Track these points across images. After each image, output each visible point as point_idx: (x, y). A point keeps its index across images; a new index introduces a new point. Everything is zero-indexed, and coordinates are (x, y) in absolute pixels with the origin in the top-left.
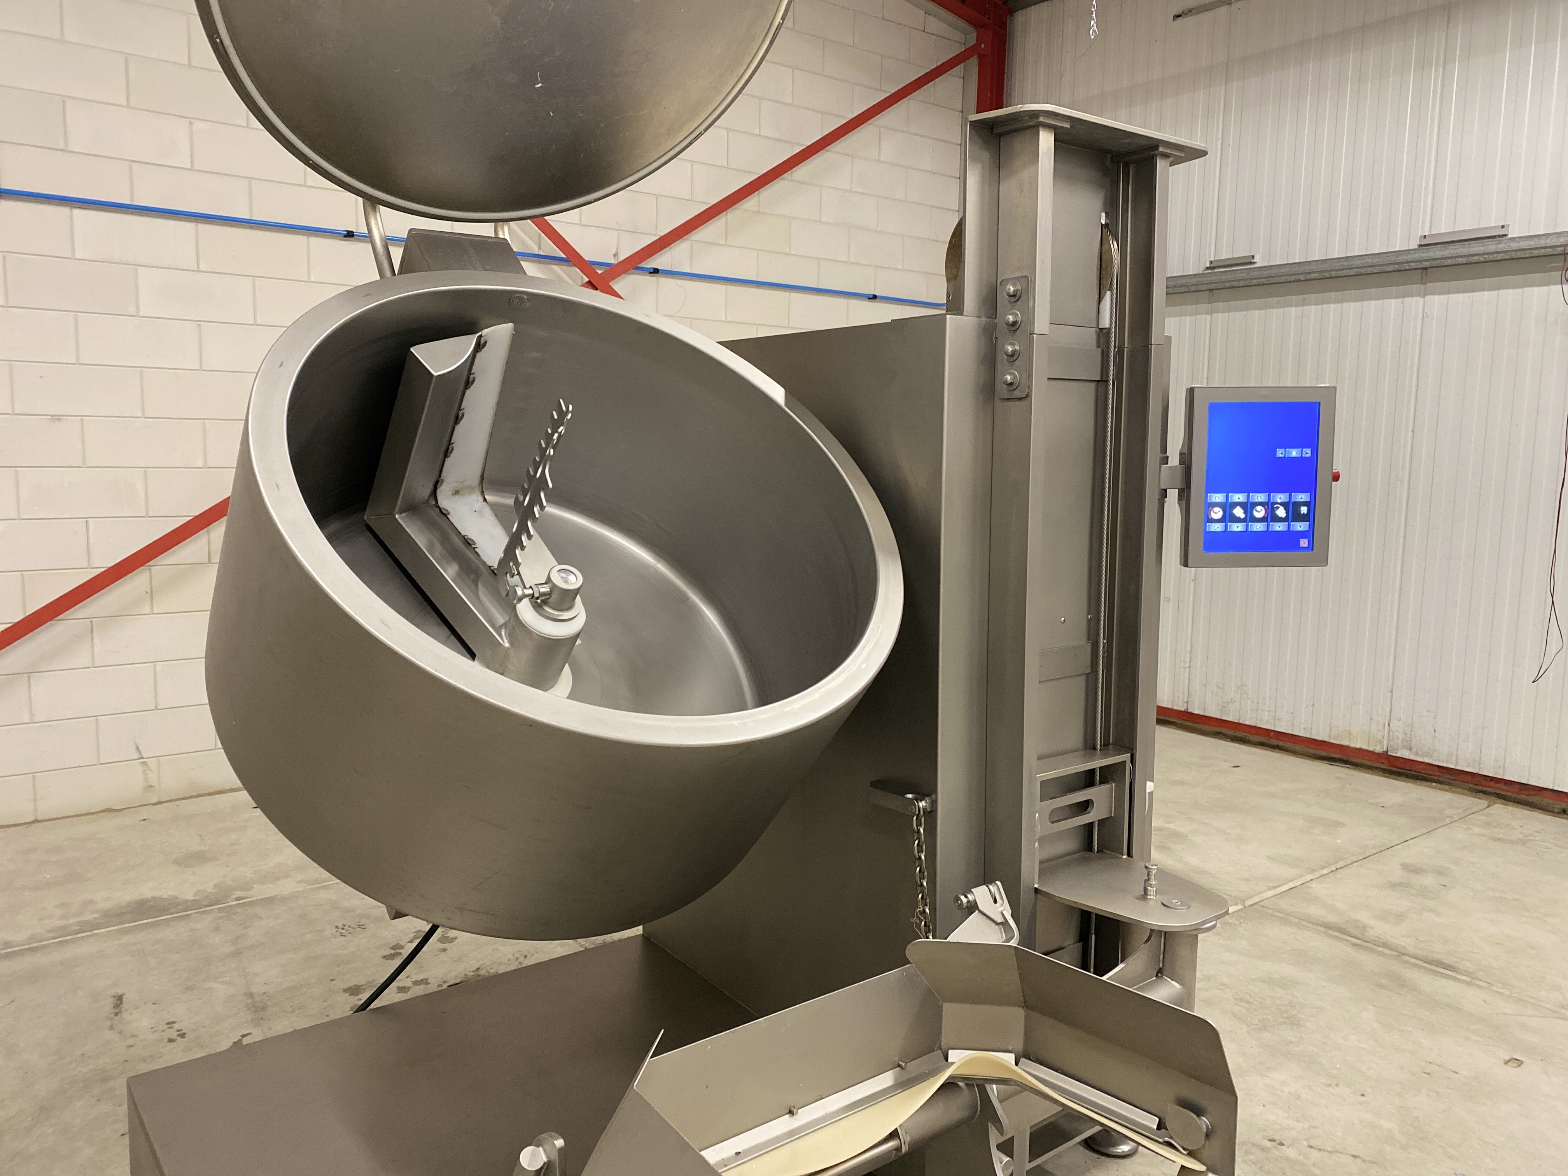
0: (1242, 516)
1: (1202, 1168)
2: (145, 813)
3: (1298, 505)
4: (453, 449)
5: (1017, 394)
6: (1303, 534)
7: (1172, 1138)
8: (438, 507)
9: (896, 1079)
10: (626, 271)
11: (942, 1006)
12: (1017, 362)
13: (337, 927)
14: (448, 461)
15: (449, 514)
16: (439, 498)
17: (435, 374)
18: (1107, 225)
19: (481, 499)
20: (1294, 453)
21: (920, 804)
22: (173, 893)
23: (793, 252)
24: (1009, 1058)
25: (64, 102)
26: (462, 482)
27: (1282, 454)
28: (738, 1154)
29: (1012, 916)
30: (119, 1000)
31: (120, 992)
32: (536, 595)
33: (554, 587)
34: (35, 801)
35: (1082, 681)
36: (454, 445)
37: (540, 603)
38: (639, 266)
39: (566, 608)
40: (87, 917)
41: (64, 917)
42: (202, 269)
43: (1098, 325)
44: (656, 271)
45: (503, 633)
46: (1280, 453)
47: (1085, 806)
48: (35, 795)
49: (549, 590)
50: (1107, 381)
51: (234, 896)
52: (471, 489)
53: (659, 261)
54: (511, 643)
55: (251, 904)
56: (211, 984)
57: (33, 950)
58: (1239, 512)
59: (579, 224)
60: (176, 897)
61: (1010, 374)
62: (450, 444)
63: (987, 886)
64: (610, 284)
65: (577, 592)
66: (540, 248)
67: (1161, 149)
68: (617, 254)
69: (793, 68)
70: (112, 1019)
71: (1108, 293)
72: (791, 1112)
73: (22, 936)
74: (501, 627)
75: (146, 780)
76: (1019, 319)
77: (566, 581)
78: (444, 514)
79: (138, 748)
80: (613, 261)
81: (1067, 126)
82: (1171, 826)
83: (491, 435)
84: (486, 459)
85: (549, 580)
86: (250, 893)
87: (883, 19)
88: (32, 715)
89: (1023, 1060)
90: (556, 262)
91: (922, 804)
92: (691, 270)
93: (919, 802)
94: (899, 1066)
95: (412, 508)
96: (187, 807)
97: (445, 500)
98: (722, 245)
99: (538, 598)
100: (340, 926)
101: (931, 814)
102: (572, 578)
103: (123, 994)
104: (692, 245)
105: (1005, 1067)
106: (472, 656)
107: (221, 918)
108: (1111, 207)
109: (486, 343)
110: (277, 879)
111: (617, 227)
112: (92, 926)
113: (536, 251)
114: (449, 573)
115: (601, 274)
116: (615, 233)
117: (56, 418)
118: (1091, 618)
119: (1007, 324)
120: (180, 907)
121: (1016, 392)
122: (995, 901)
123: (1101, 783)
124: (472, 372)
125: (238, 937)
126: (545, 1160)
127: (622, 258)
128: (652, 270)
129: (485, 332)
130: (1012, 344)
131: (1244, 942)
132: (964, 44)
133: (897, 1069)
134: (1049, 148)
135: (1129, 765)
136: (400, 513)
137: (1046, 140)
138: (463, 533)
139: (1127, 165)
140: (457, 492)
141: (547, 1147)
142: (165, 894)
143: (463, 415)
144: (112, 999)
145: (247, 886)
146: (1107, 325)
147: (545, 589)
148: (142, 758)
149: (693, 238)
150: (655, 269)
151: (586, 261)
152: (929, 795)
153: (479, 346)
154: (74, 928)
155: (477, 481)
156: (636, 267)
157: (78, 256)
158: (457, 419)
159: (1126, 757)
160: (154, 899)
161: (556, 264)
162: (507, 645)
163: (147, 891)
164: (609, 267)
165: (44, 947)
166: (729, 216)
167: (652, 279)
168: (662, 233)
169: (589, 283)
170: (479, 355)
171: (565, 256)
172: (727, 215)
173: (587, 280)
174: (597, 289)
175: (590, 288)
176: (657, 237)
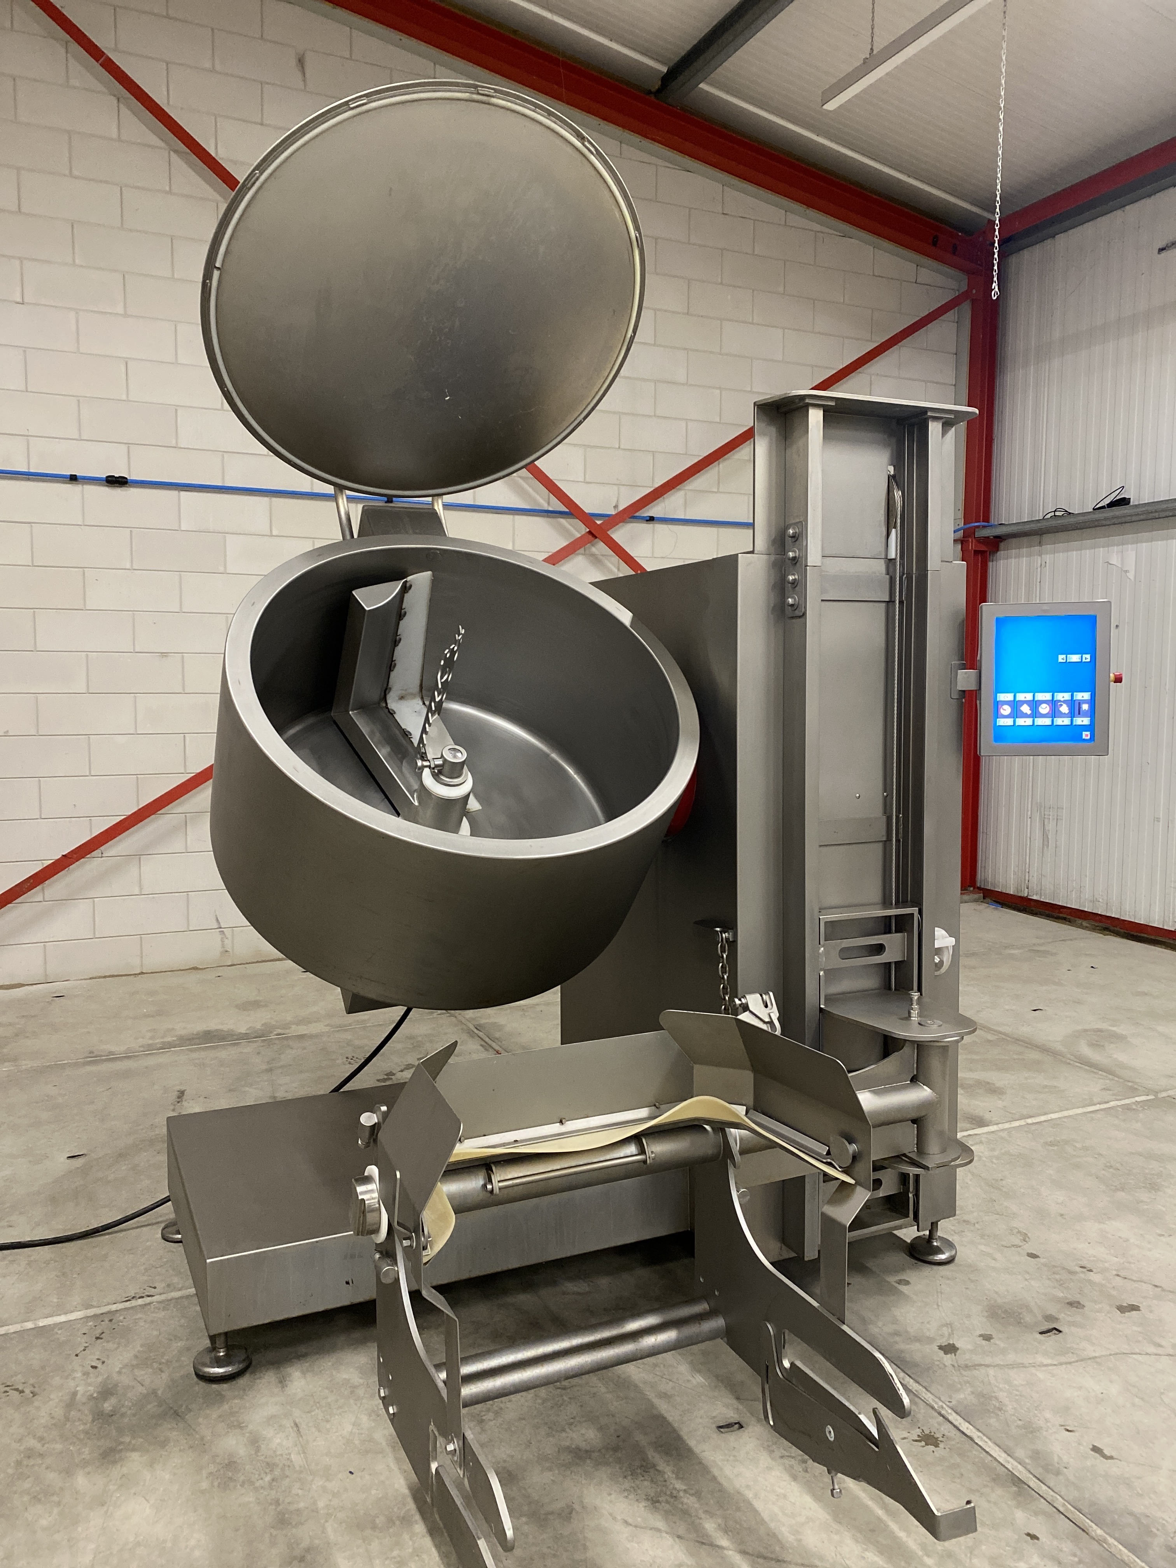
0: (1029, 712)
1: (852, 1182)
2: (221, 972)
3: (1080, 703)
4: (395, 664)
5: (797, 613)
6: (1084, 728)
7: (833, 1160)
8: (388, 708)
9: (650, 1114)
10: (623, 521)
11: (693, 1067)
12: (797, 588)
13: (347, 1058)
14: (393, 674)
15: (395, 713)
16: (389, 701)
17: (367, 609)
18: (894, 477)
19: (421, 703)
20: (1075, 658)
21: (724, 935)
22: (231, 1027)
24: (741, 1110)
25: (176, 410)
26: (406, 690)
27: (1063, 659)
28: (516, 1141)
29: (778, 1019)
30: (182, 1093)
31: (183, 1088)
32: (432, 766)
33: (445, 761)
34: (142, 957)
35: (879, 847)
36: (396, 662)
37: (438, 773)
38: (636, 515)
39: (455, 776)
40: (169, 1039)
41: (151, 1038)
42: (274, 534)
43: (887, 555)
44: (652, 519)
45: (415, 796)
46: (1061, 658)
47: (879, 949)
48: (142, 953)
49: (443, 763)
50: (894, 602)
51: (275, 1033)
52: (413, 696)
53: (656, 510)
54: (419, 802)
55: (287, 1038)
56: (247, 1089)
57: (129, 1057)
58: (1026, 709)
59: (583, 482)
60: (232, 1030)
61: (792, 598)
62: (392, 661)
63: (761, 995)
64: (609, 533)
65: (463, 763)
66: (549, 504)
67: (929, 414)
68: (618, 506)
69: (784, 328)
70: (174, 1105)
71: (894, 530)
72: (561, 1122)
73: (123, 1048)
74: (415, 791)
75: (223, 946)
76: (797, 555)
77: (455, 757)
78: (391, 713)
79: (217, 920)
80: (613, 512)
81: (833, 404)
82: (1114, 1029)
83: (424, 654)
84: (423, 672)
85: (442, 756)
86: (288, 1031)
87: (874, 275)
88: (141, 889)
89: (751, 1111)
90: (562, 515)
91: (727, 935)
92: (685, 515)
93: (723, 933)
94: (655, 1105)
95: (364, 707)
96: (252, 969)
97: (392, 704)
98: (714, 492)
99: (433, 768)
100: (350, 1057)
101: (732, 944)
102: (459, 755)
103: (184, 1091)
104: (686, 494)
105: (738, 1116)
106: (398, 815)
107: (263, 1046)
108: (897, 460)
109: (411, 586)
110: (310, 1022)
111: (618, 482)
112: (171, 1045)
113: (546, 507)
114: (382, 753)
115: (601, 524)
116: (615, 488)
117: (164, 655)
118: (887, 796)
119: (789, 559)
120: (235, 1037)
121: (796, 611)
122: (766, 1006)
123: (896, 932)
124: (403, 607)
125: (273, 1060)
126: (376, 1121)
127: (621, 508)
128: (648, 518)
129: (409, 578)
130: (794, 575)
131: (1139, 1124)
132: (958, 290)
133: (653, 1107)
134: (818, 422)
135: (916, 916)
136: (352, 710)
137: (815, 417)
138: (403, 727)
139: (911, 426)
140: (402, 698)
141: (378, 1113)
142: (225, 1028)
143: (400, 639)
144: (176, 1093)
145: (287, 1026)
146: (893, 557)
147: (439, 762)
148: (221, 928)
149: (687, 488)
150: (650, 517)
151: (586, 513)
152: (731, 928)
153: (405, 589)
154: (159, 1046)
155: (417, 689)
156: (632, 516)
157: (183, 529)
158: (396, 642)
159: (914, 910)
160: (217, 1030)
162: (416, 803)
163: (213, 1025)
164: (607, 518)
165: (138, 1056)
166: (721, 465)
167: (649, 526)
168: (657, 485)
169: (590, 533)
170: (406, 595)
171: (567, 510)
172: (719, 464)
173: (588, 530)
174: (596, 537)
175: (590, 537)
176: (652, 489)
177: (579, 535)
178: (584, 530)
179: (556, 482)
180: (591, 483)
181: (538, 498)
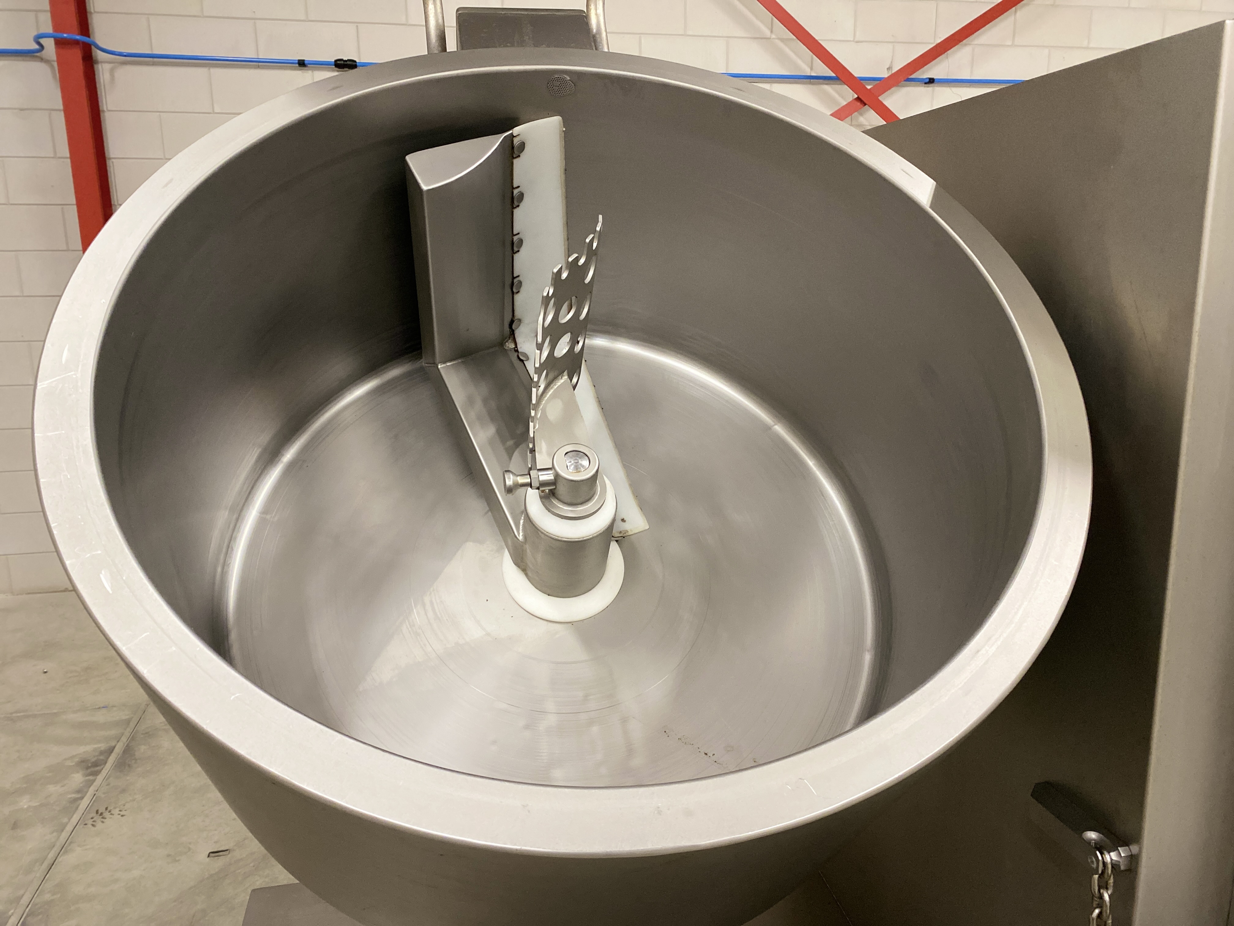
4: (520, 283)
8: (517, 351)
10: (897, 84)
14: (519, 298)
15: (528, 359)
16: (518, 340)
17: (425, 188)
21: (1108, 853)
23: (1091, 45)
32: (541, 483)
33: (557, 476)
36: (520, 278)
37: (546, 493)
38: (911, 77)
39: (576, 503)
44: (931, 81)
45: (521, 523)
49: (553, 478)
53: (937, 69)
54: (525, 537)
59: (853, 41)
62: (514, 278)
64: (880, 98)
66: (811, 69)
68: (892, 67)
74: (522, 513)
77: (575, 468)
78: (521, 360)
80: (886, 75)
85: (553, 466)
90: (826, 82)
91: (1111, 857)
92: (971, 76)
93: (1105, 852)
95: (464, 354)
97: (525, 344)
98: (1008, 46)
99: (544, 488)
101: (1126, 874)
102: (584, 463)
104: (975, 49)
109: (520, 144)
111: (893, 39)
113: (808, 72)
115: (870, 89)
116: (890, 46)
124: (515, 184)
127: (895, 69)
128: (928, 80)
129: (516, 130)
136: (444, 362)
143: (520, 242)
147: (549, 477)
149: (976, 42)
150: (930, 79)
151: (855, 77)
152: (1126, 843)
153: (509, 149)
156: (908, 78)
158: (513, 245)
161: (826, 84)
162: (522, 539)
164: (878, 82)
166: (1018, 13)
167: (929, 89)
168: (939, 41)
169: (858, 99)
170: (515, 161)
171: (834, 75)
172: (1016, 12)
173: (856, 96)
174: (865, 104)
175: (859, 104)
176: (934, 45)
177: (844, 103)
178: (851, 95)
179: (823, 44)
180: (862, 42)
181: (800, 62)
